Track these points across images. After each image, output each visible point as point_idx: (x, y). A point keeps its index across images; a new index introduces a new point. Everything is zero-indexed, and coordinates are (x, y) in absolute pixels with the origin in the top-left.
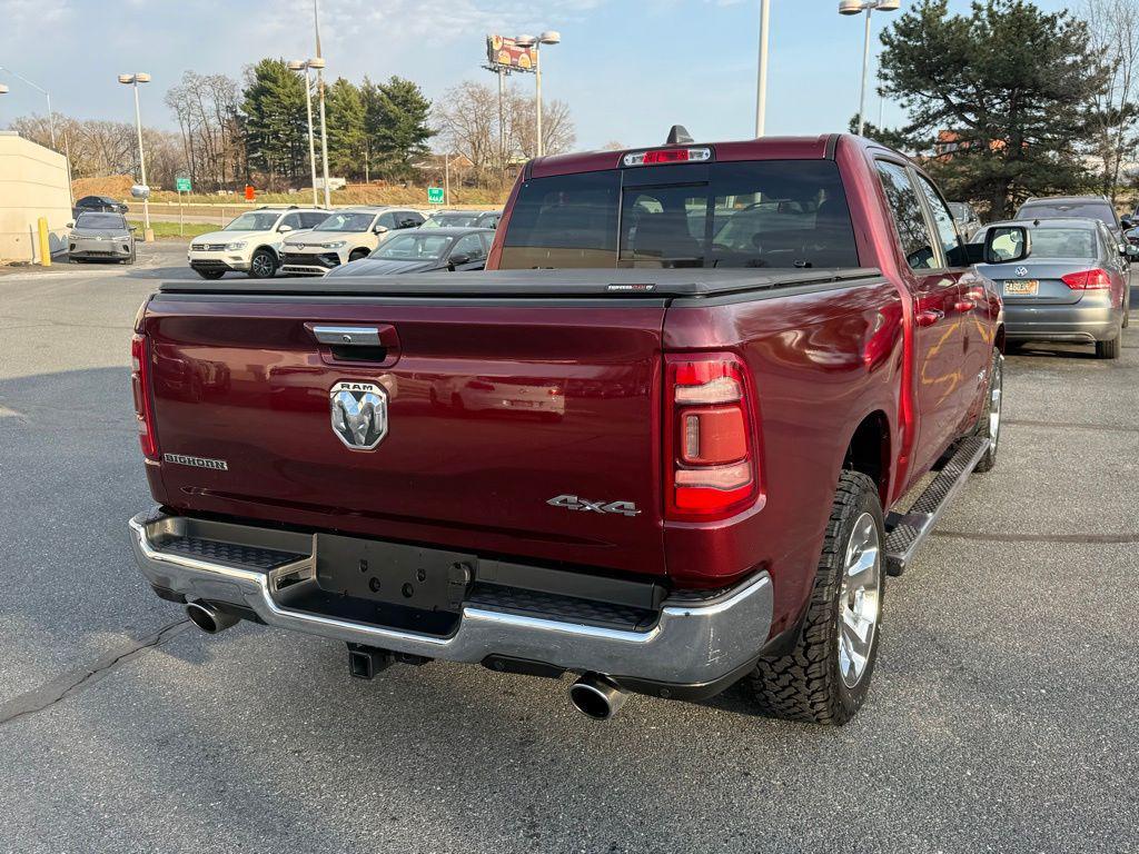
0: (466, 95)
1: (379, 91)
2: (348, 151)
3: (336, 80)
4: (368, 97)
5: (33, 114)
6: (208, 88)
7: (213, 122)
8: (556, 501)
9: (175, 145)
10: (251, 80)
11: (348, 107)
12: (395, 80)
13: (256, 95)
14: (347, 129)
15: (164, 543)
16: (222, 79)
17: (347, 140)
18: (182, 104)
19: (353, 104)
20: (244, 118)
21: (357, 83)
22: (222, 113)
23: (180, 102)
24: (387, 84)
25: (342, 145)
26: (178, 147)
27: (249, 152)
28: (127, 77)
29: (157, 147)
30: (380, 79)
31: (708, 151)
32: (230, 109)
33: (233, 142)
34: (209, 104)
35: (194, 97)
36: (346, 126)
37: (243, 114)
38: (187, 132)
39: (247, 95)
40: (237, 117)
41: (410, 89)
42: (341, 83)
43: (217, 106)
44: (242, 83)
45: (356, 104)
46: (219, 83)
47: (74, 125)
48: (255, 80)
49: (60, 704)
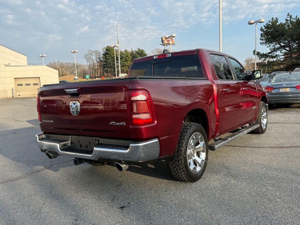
0: (156, 51)
1: (135, 52)
2: (127, 67)
3: (124, 50)
4: (132, 54)
5: (53, 62)
6: (94, 54)
7: (95, 62)
8: (111, 123)
9: (86, 68)
10: (104, 51)
11: (127, 56)
12: (139, 49)
13: (105, 55)
14: (127, 62)
15: (42, 139)
16: (97, 51)
17: (127, 64)
18: (88, 58)
19: (128, 56)
20: (102, 60)
21: (129, 50)
22: (97, 59)
23: (87, 57)
24: (137, 50)
25: (126, 65)
26: (87, 68)
27: (104, 68)
28: (73, 51)
29: (82, 68)
30: (135, 49)
31: (171, 54)
32: (99, 58)
33: (100, 66)
34: (94, 57)
35: (91, 56)
36: (127, 61)
37: (102, 59)
38: (89, 64)
39: (103, 55)
40: (101, 60)
41: (142, 51)
42: (126, 51)
43: (96, 58)
44: (102, 52)
45: (129, 56)
46: (97, 52)
47: (62, 64)
48: (105, 51)
49: (24, 178)
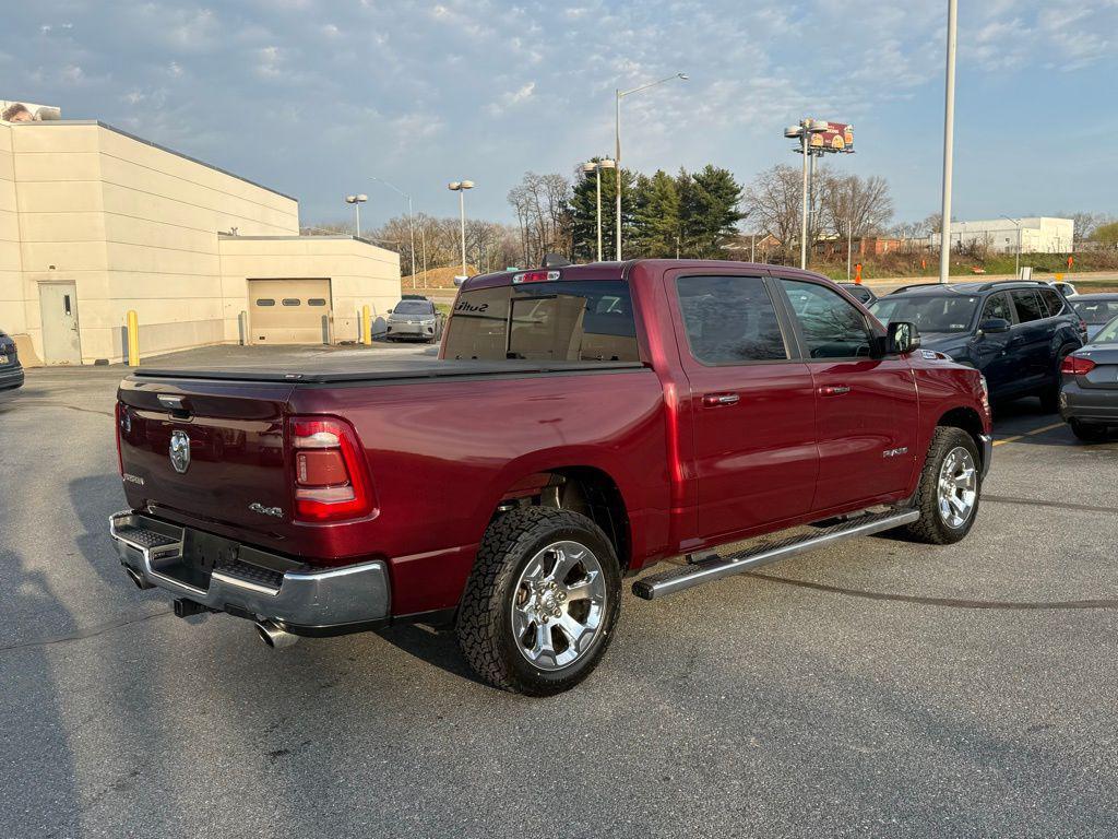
0: (776, 178)
1: (693, 181)
2: (662, 237)
3: (655, 172)
4: (683, 186)
5: (404, 215)
6: (544, 187)
7: (547, 216)
8: (253, 507)
9: (517, 237)
10: (580, 177)
11: (664, 197)
12: (709, 169)
13: (586, 189)
14: (662, 217)
16: (557, 178)
17: (661, 227)
18: (522, 201)
19: (669, 193)
20: (574, 211)
21: (674, 174)
22: (555, 208)
23: (520, 200)
24: (701, 172)
25: (657, 232)
27: (575, 242)
28: (455, 185)
29: (503, 239)
30: (696, 169)
31: (558, 273)
32: (562, 204)
33: (562, 233)
34: (544, 201)
35: (532, 195)
36: (660, 213)
37: (572, 208)
38: (524, 226)
39: (576, 191)
40: (567, 211)
41: (722, 176)
42: (660, 175)
43: (551, 203)
44: (573, 181)
45: (670, 189)
46: (555, 182)
47: (434, 223)
48: (584, 177)
